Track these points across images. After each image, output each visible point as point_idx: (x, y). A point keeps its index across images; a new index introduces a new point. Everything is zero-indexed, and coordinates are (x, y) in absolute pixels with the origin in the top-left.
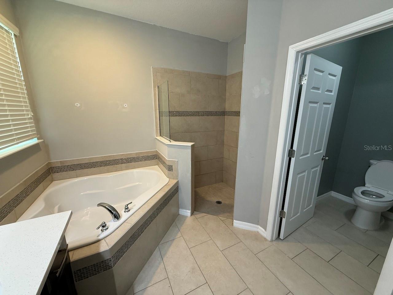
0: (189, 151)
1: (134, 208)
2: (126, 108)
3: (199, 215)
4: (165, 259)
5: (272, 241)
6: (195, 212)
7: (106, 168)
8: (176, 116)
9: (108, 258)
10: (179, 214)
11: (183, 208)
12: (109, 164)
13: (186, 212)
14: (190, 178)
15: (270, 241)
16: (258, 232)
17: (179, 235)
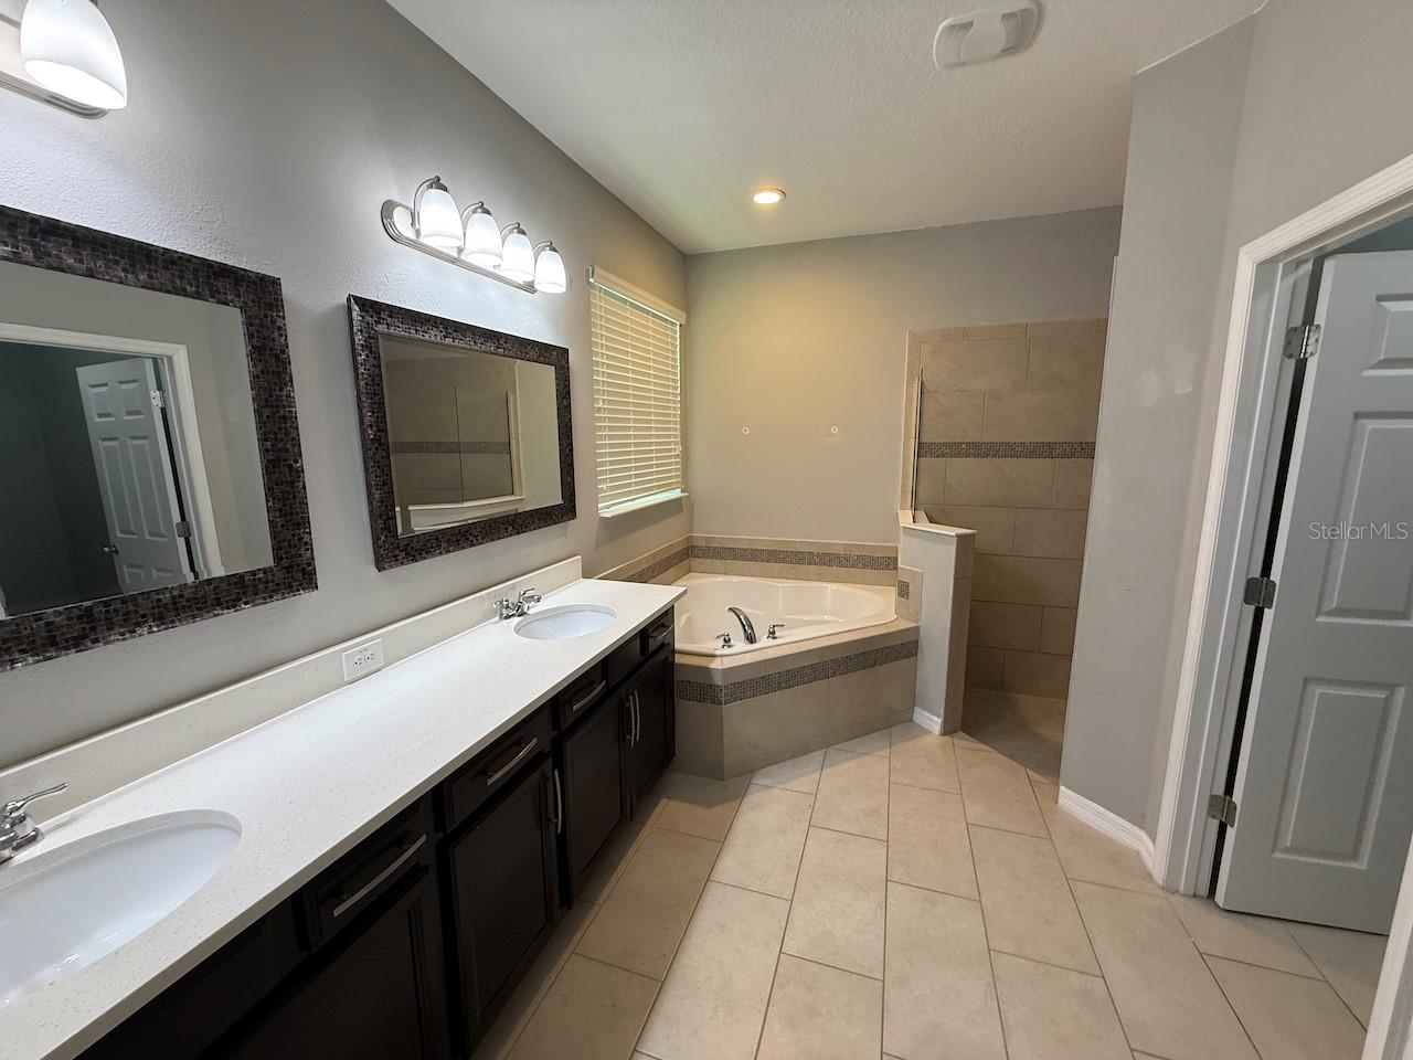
0: (952, 549)
1: (785, 636)
2: (834, 435)
3: (964, 743)
4: (827, 771)
5: (1170, 889)
6: (961, 734)
7: (777, 566)
8: (967, 456)
9: (719, 683)
10: (911, 720)
11: (924, 707)
12: (783, 561)
13: (931, 720)
14: (949, 625)
15: (1163, 888)
16: (1138, 853)
17: (885, 752)
